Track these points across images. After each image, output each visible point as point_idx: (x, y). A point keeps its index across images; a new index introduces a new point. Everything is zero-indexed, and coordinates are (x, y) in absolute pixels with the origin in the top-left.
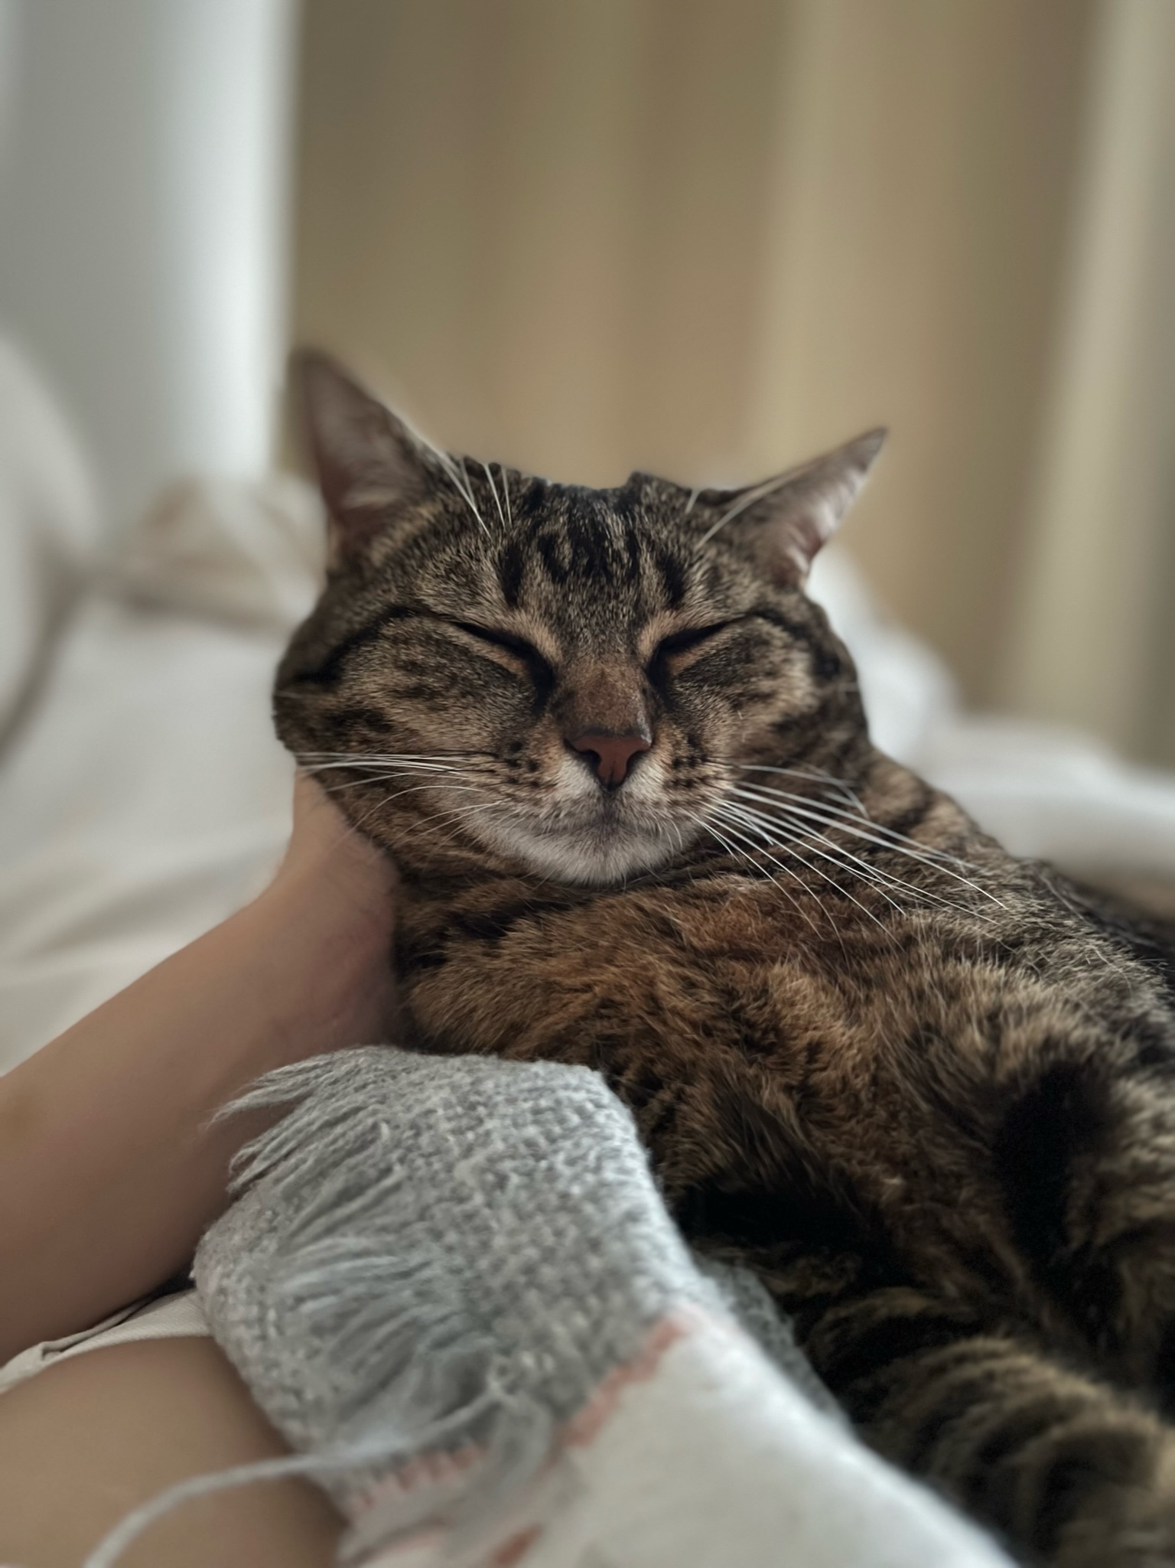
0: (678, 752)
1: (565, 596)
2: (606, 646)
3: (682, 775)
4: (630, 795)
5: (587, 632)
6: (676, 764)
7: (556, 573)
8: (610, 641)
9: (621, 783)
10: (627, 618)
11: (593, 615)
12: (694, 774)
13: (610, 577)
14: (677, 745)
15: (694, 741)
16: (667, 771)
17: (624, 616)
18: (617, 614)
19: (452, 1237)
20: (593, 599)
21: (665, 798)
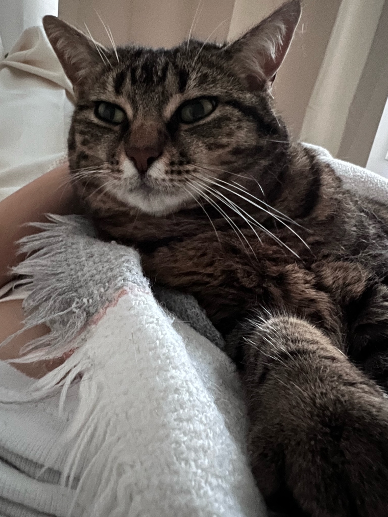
0: (173, 158)
1: (135, 90)
2: (148, 112)
3: (176, 168)
4: (150, 176)
5: (141, 106)
6: (172, 164)
7: (134, 81)
8: (149, 110)
9: (146, 171)
10: (158, 99)
11: (144, 99)
12: (181, 168)
13: (153, 82)
14: (173, 155)
15: (183, 154)
16: (167, 166)
17: (156, 99)
18: (154, 98)
19: (72, 266)
20: (145, 92)
21: (167, 177)
